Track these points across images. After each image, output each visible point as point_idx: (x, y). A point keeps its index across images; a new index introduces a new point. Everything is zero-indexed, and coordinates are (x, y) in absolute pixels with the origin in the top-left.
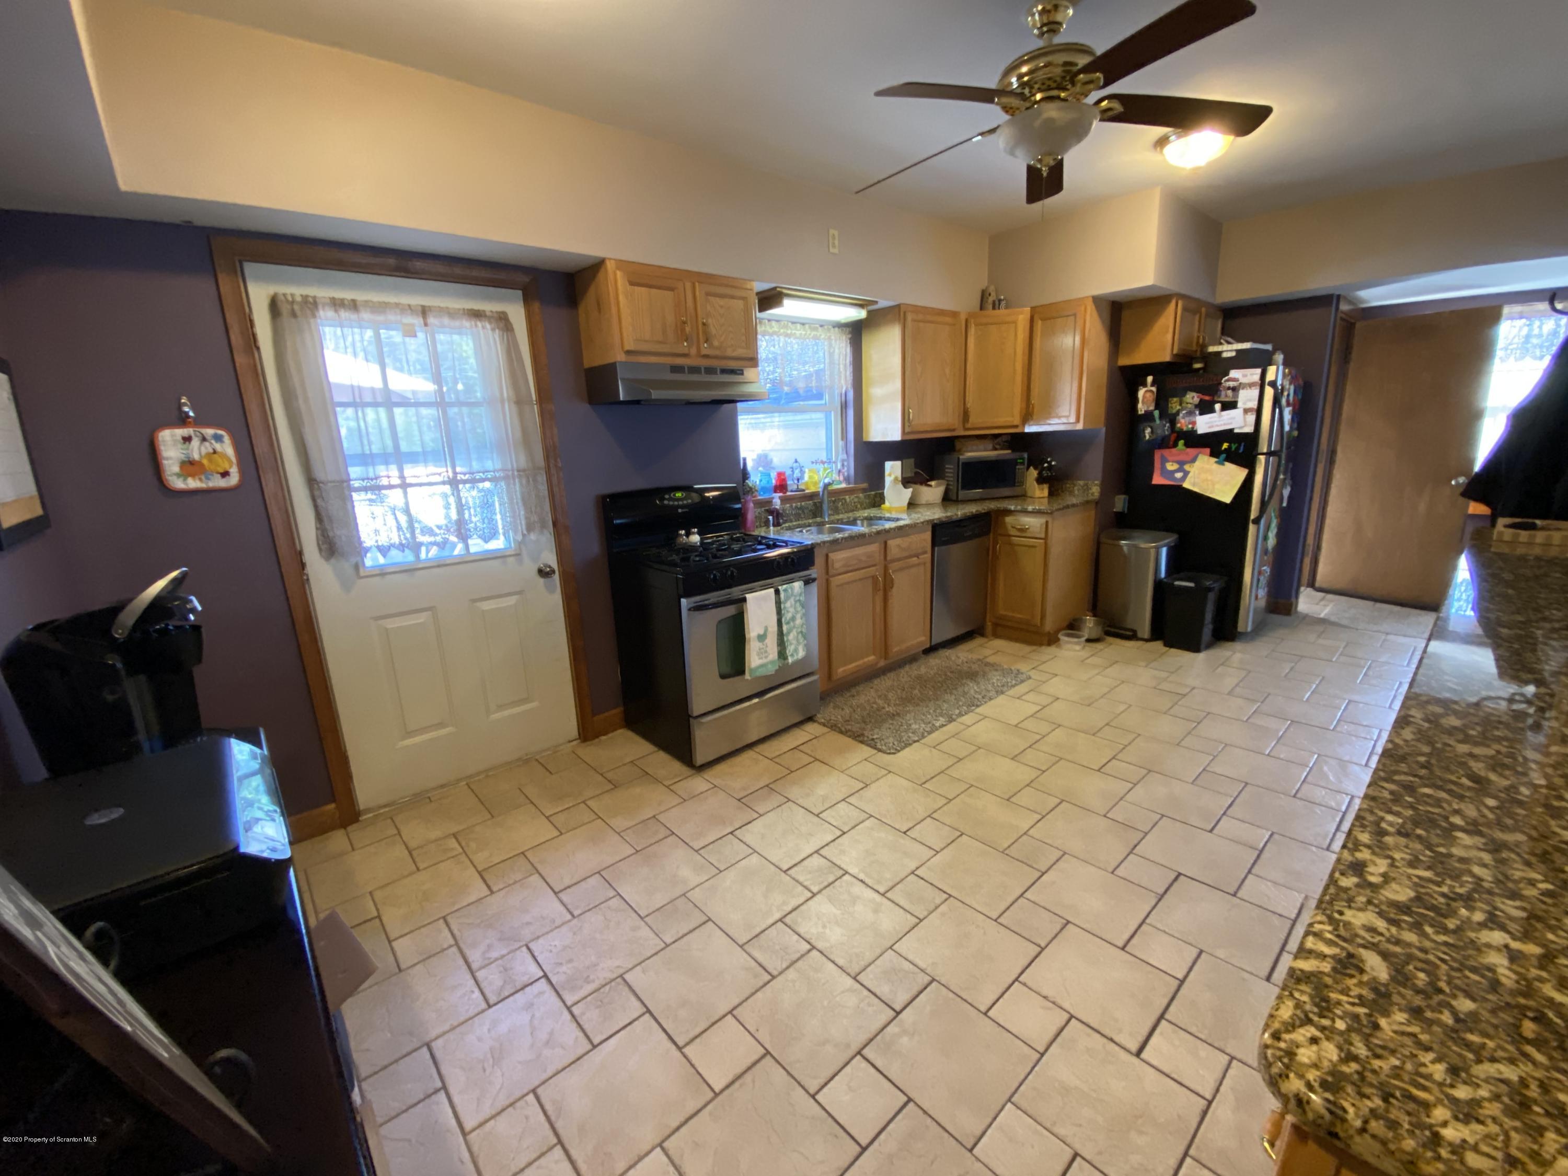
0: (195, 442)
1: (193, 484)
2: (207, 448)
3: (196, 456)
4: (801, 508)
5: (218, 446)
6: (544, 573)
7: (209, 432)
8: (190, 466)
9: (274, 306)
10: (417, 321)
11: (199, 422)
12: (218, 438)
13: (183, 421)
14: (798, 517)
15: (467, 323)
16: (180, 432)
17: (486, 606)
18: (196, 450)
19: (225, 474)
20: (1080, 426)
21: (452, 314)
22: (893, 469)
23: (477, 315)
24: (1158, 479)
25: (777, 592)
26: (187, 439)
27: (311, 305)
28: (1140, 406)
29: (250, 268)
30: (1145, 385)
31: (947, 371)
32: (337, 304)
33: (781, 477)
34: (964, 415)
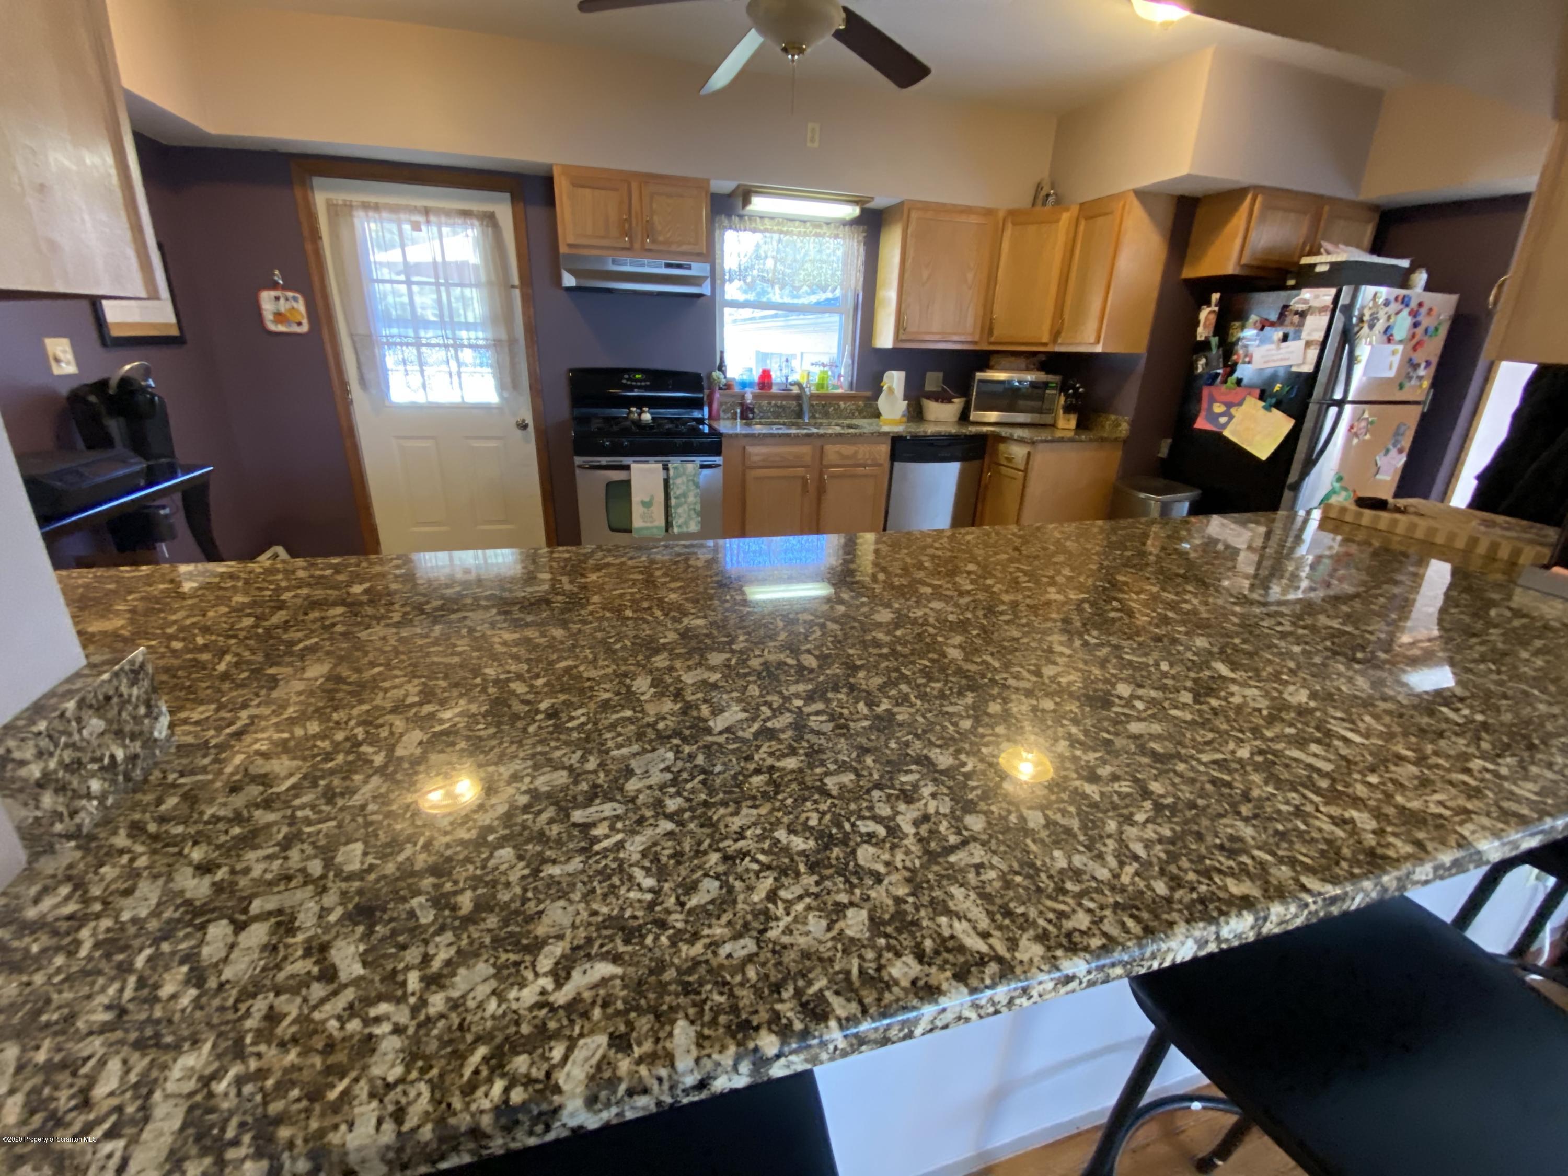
0: (282, 301)
1: (281, 328)
2: (288, 305)
3: (283, 310)
4: (782, 407)
5: (295, 305)
6: (523, 426)
7: (290, 294)
8: (279, 317)
9: (330, 206)
10: (421, 219)
11: (285, 288)
12: (295, 299)
13: (274, 286)
14: (777, 415)
15: (459, 221)
16: (273, 293)
17: (476, 444)
18: (283, 306)
19: (299, 324)
20: (1099, 349)
21: (448, 213)
22: (895, 380)
23: (466, 214)
24: (1201, 424)
25: (666, 468)
26: (277, 298)
27: (349, 207)
28: (1200, 330)
29: (317, 181)
30: (1208, 304)
31: (970, 276)
32: (366, 206)
33: (766, 375)
34: (988, 327)
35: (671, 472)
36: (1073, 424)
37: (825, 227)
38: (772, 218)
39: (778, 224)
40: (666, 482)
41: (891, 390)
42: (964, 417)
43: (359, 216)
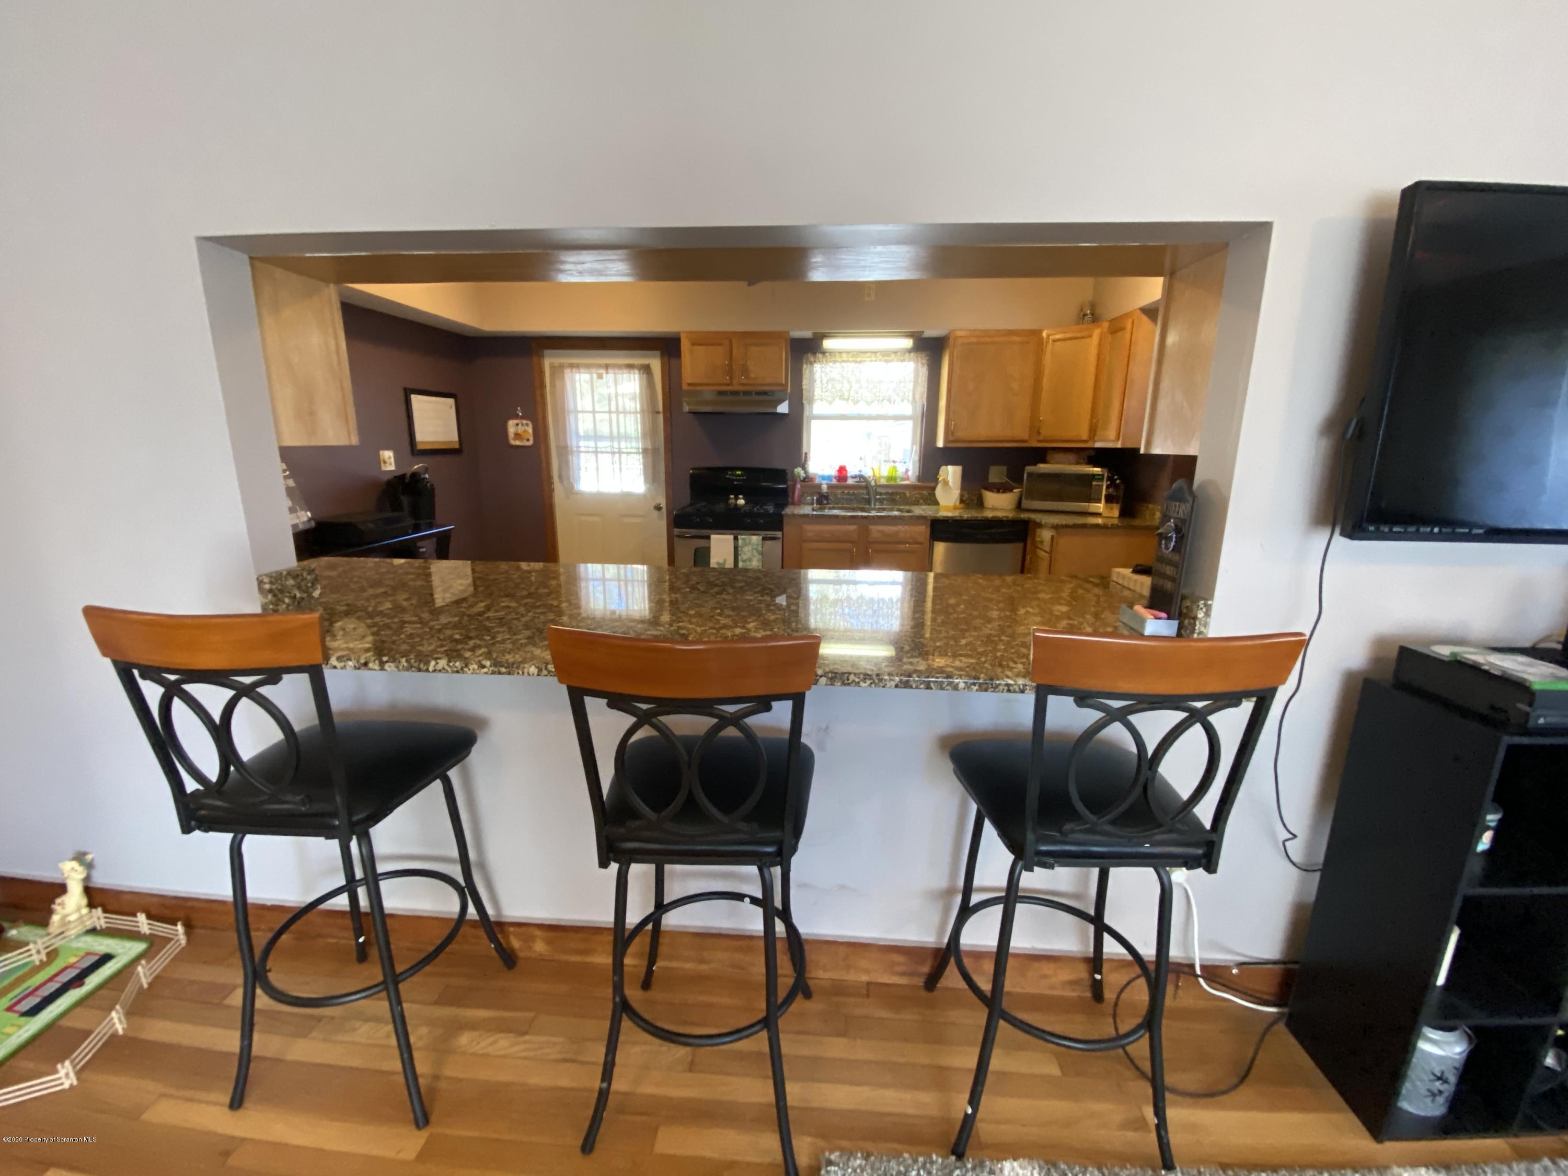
0: (520, 425)
1: (518, 443)
2: (523, 428)
3: (519, 432)
4: (853, 495)
5: (526, 428)
6: (658, 508)
7: (525, 422)
8: (517, 436)
9: (552, 367)
10: (602, 371)
11: (522, 418)
12: (527, 425)
13: (517, 417)
15: (625, 371)
16: (515, 421)
17: (626, 520)
18: (520, 429)
19: (528, 440)
20: (1119, 445)
21: (620, 367)
23: (630, 367)
25: (736, 539)
26: (517, 425)
27: (562, 367)
29: (547, 352)
31: (1015, 386)
32: (572, 366)
33: (842, 469)
34: (1035, 428)
35: (740, 542)
36: (1116, 513)
37: (893, 355)
38: (848, 352)
39: (853, 356)
40: (736, 548)
41: (946, 483)
42: (1019, 506)
43: (568, 373)
